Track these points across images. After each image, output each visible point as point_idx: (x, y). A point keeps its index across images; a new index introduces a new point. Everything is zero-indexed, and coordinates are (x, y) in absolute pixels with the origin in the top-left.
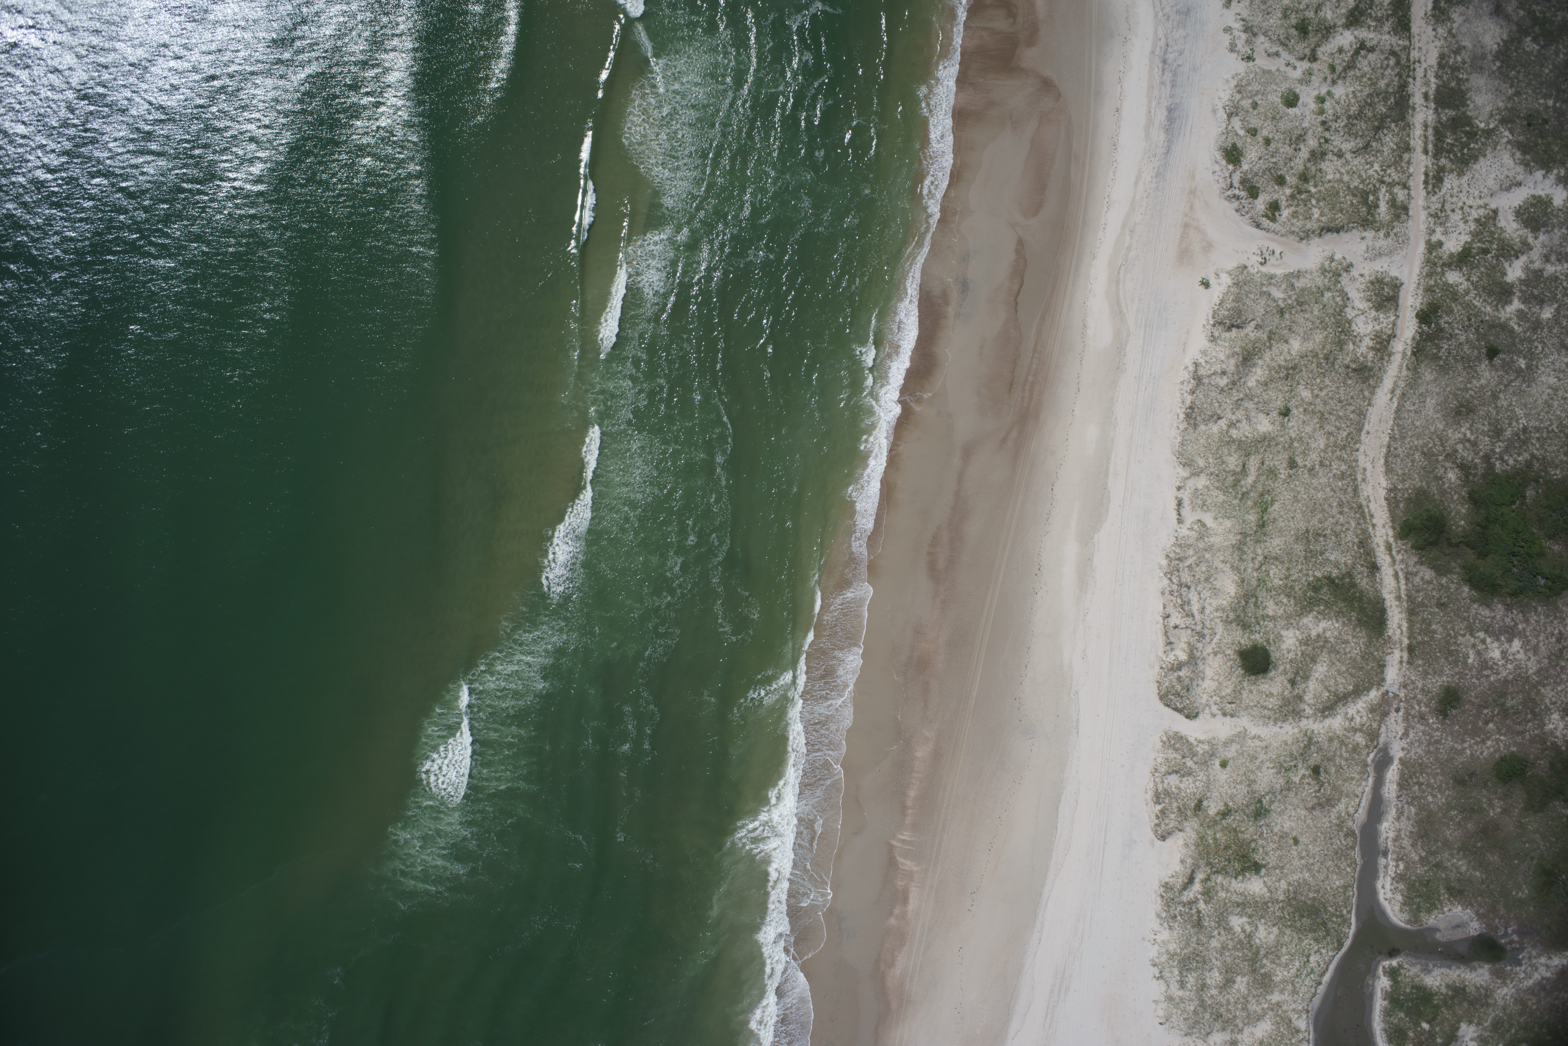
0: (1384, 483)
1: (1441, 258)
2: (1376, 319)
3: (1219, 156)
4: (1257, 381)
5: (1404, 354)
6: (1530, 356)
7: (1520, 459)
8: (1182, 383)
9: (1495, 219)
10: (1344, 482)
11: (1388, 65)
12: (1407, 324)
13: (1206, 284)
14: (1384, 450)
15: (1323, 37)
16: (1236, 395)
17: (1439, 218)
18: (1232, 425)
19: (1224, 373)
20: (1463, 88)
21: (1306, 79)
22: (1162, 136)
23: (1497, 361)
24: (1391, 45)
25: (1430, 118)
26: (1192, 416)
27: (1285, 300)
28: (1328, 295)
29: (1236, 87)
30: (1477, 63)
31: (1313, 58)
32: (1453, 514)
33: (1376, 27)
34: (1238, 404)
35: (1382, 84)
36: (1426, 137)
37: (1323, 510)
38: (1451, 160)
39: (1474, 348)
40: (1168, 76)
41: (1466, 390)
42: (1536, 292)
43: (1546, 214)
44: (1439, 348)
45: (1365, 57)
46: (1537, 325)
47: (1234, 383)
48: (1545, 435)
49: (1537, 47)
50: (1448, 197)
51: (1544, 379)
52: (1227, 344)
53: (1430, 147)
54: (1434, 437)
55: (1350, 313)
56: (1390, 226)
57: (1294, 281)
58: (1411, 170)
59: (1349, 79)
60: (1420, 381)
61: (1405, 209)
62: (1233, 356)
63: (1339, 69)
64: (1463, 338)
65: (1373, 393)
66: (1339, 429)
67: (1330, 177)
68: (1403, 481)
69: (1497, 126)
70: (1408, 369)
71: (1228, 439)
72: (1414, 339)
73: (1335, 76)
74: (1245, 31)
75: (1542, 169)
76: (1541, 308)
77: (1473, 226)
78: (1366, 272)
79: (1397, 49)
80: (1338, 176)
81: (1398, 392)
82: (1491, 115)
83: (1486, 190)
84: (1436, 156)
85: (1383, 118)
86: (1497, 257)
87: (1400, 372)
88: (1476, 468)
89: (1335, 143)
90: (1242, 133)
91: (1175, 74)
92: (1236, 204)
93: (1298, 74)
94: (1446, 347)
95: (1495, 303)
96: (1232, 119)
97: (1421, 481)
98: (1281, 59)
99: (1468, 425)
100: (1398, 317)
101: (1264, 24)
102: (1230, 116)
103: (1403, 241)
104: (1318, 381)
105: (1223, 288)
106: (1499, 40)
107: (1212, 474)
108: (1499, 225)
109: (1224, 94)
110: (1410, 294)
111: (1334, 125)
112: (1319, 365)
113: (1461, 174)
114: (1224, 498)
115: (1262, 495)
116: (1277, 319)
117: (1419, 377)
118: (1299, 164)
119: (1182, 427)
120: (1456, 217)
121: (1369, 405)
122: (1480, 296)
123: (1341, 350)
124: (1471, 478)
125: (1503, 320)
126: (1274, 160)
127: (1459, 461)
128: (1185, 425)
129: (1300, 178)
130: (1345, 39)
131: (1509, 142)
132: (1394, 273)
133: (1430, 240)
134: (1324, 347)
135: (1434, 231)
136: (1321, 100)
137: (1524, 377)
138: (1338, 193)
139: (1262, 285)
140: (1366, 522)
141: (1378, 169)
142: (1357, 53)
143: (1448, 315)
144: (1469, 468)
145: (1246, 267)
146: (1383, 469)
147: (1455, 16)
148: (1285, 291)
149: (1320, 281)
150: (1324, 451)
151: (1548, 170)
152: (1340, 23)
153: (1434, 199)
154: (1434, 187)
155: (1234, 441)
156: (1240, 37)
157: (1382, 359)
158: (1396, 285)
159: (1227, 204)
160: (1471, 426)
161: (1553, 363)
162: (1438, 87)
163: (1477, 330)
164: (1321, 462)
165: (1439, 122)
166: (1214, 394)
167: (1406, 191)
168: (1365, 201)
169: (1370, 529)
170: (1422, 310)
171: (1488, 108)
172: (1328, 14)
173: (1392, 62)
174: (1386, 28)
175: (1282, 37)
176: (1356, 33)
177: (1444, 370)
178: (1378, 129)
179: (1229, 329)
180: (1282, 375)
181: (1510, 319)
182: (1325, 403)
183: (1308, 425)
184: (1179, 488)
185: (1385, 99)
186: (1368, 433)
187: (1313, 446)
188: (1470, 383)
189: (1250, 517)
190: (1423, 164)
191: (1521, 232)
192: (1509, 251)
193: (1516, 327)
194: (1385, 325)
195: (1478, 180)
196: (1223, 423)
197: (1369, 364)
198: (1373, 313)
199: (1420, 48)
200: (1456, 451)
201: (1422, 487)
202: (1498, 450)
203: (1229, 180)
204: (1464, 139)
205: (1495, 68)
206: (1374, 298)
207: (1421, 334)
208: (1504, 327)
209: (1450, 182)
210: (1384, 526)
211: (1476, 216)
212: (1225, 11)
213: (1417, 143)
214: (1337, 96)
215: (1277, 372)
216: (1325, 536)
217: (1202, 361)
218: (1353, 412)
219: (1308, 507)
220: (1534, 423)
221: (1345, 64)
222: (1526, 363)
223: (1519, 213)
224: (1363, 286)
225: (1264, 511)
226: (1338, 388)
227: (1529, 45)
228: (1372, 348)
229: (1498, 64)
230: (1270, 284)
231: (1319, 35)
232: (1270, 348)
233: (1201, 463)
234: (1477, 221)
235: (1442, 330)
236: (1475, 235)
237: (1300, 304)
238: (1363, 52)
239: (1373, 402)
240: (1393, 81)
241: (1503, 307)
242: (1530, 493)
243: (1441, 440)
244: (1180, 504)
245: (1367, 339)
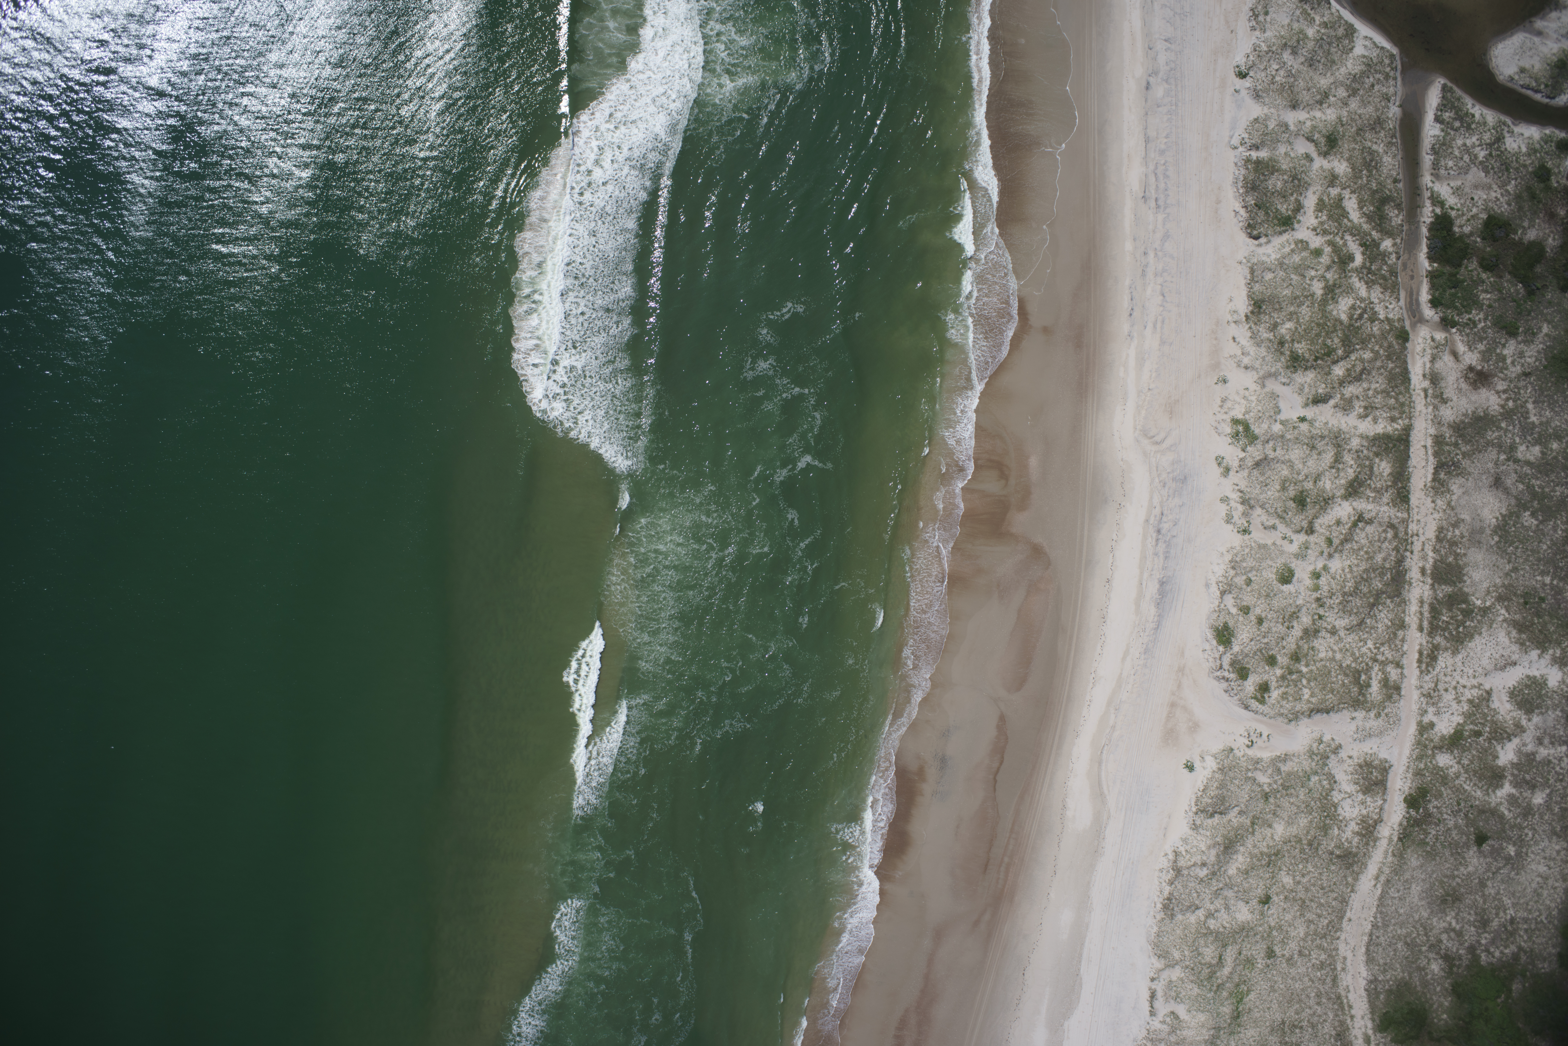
0: (1364, 974)
1: (1432, 740)
2: (1363, 803)
3: (1210, 634)
4: (1238, 869)
5: (1390, 840)
6: (1520, 842)
7: (1507, 951)
8: (1161, 870)
9: (1488, 701)
10: (1323, 972)
11: (1386, 538)
12: (1395, 808)
13: (1190, 767)
14: (1366, 938)
15: (1321, 508)
16: (1215, 885)
17: (1431, 698)
18: (1210, 915)
19: (1204, 864)
20: (1461, 562)
21: (1301, 555)
22: (1153, 610)
23: (1486, 847)
24: (1389, 517)
25: (1426, 593)
26: (1169, 907)
27: (1270, 785)
28: (1315, 779)
29: (1231, 562)
30: (1475, 537)
31: (1310, 531)
32: (1435, 1006)
33: (1375, 498)
34: (1217, 894)
35: (1379, 558)
36: (1421, 613)
37: (1300, 1001)
38: (1446, 638)
39: (1462, 834)
40: (1162, 547)
41: (1454, 877)
42: (1528, 777)
43: (1540, 696)
44: (1427, 834)
45: (1363, 529)
46: (1528, 811)
47: (1214, 874)
48: (1533, 926)
49: (1536, 522)
50: (1441, 676)
51: (1533, 866)
52: (1208, 834)
53: (1426, 624)
54: (1418, 926)
55: (1336, 797)
56: (1382, 706)
57: (1280, 765)
58: (1405, 648)
59: (1345, 552)
60: (1405, 867)
61: (1398, 689)
62: (1214, 846)
63: (1336, 542)
64: (1451, 824)
65: (1356, 879)
66: (1319, 916)
67: (1322, 655)
68: (1385, 971)
69: (1493, 604)
70: (1394, 855)
71: (1205, 931)
72: (1400, 824)
73: (1332, 550)
74: (1242, 503)
75: (1538, 648)
76: (1533, 793)
77: (1466, 707)
78: (1355, 754)
79: (1395, 521)
80: (1330, 654)
81: (1382, 879)
82: (1488, 592)
83: (1480, 670)
84: (1430, 634)
85: (1378, 595)
86: (1489, 740)
87: (1386, 858)
88: (1460, 959)
89: (1329, 620)
90: (1234, 611)
91: (1168, 545)
92: (1225, 685)
93: (1294, 548)
94: (1434, 832)
95: (1485, 788)
96: (1225, 597)
97: (1403, 972)
98: (1278, 533)
99: (1453, 914)
100: (1385, 800)
101: (1262, 497)
102: (1223, 593)
103: (1394, 722)
104: (1301, 866)
105: (1207, 773)
106: (1498, 514)
107: (1187, 967)
108: (1493, 706)
109: (1218, 569)
110: (1399, 777)
111: (1329, 602)
112: (1302, 851)
113: (1455, 652)
114: (1199, 991)
115: (1238, 985)
116: (1261, 805)
117: (1405, 863)
118: (1291, 643)
119: (1159, 917)
120: (1449, 697)
121: (1352, 891)
122: (1471, 780)
123: (1326, 834)
124: (1455, 969)
125: (1493, 805)
126: (1266, 640)
127: (1443, 952)
128: (1162, 915)
129: (1291, 658)
130: (1344, 510)
131: (1505, 620)
132: (1383, 755)
133: (1421, 721)
134: (1308, 832)
135: (1426, 711)
136: (1316, 575)
137: (1513, 864)
138: (1330, 672)
139: (1248, 770)
140: (1344, 1014)
141: (1372, 647)
142: (1355, 525)
143: (1437, 799)
144: (1454, 959)
145: (1232, 750)
146: (1364, 958)
147: (1454, 488)
148: (1271, 776)
149: (1307, 765)
150: (1303, 940)
151: (1544, 650)
152: (1338, 494)
153: (1427, 678)
154: (1427, 665)
155: (1211, 933)
156: (1236, 509)
157: (1367, 844)
158: (1385, 769)
159: (1216, 683)
160: (1457, 914)
161: (1543, 850)
162: (1436, 561)
163: (1466, 815)
164: (1300, 952)
165: (1436, 599)
166: (1193, 884)
167: (1399, 671)
168: (1357, 681)
169: (1349, 1021)
170: (1410, 795)
171: (1485, 585)
172: (1327, 484)
173: (1390, 535)
174: (1385, 500)
175: (1279, 510)
176: (1354, 504)
177: (1431, 855)
178: (1372, 606)
179: (1212, 816)
180: (1264, 862)
181: (1501, 803)
182: (1307, 890)
183: (1289, 912)
184: (1153, 980)
185: (1382, 575)
186: (1350, 920)
187: (1293, 934)
188: (1457, 870)
189: (1225, 1009)
190: (1418, 642)
191: (1514, 714)
192: (1500, 734)
193: (1506, 812)
194: (1371, 809)
195: (1472, 658)
196: (1201, 913)
197: (1354, 850)
198: (1361, 796)
199: (1419, 521)
200: (1440, 941)
201: (1403, 978)
202: (1483, 942)
203: (1218, 662)
204: (1460, 617)
205: (1493, 543)
206: (1362, 781)
207: (1408, 819)
208: (1494, 812)
209: (1444, 660)
210: (1363, 1018)
211: (1470, 697)
212: (1223, 479)
213: (1412, 620)
214: (1332, 571)
215: (1259, 860)
216: (1301, 1027)
217: (1182, 849)
218: (1335, 899)
219: (1284, 997)
220: (1522, 914)
221: (1342, 537)
222: (1516, 851)
223: (1513, 694)
224: (1351, 769)
225: (1240, 1001)
226: (1321, 874)
227: (1527, 519)
228: (1358, 833)
229: (1496, 538)
230: (1256, 769)
231: (1317, 507)
232: (1253, 833)
233: (1177, 955)
234: (1470, 701)
235: (1430, 815)
236: (1468, 716)
237: (1286, 788)
238: (1360, 525)
239: (1356, 888)
240: (1390, 555)
241: (1494, 791)
242: (1516, 987)
243: (1425, 929)
244: (1153, 996)
245: (1353, 824)
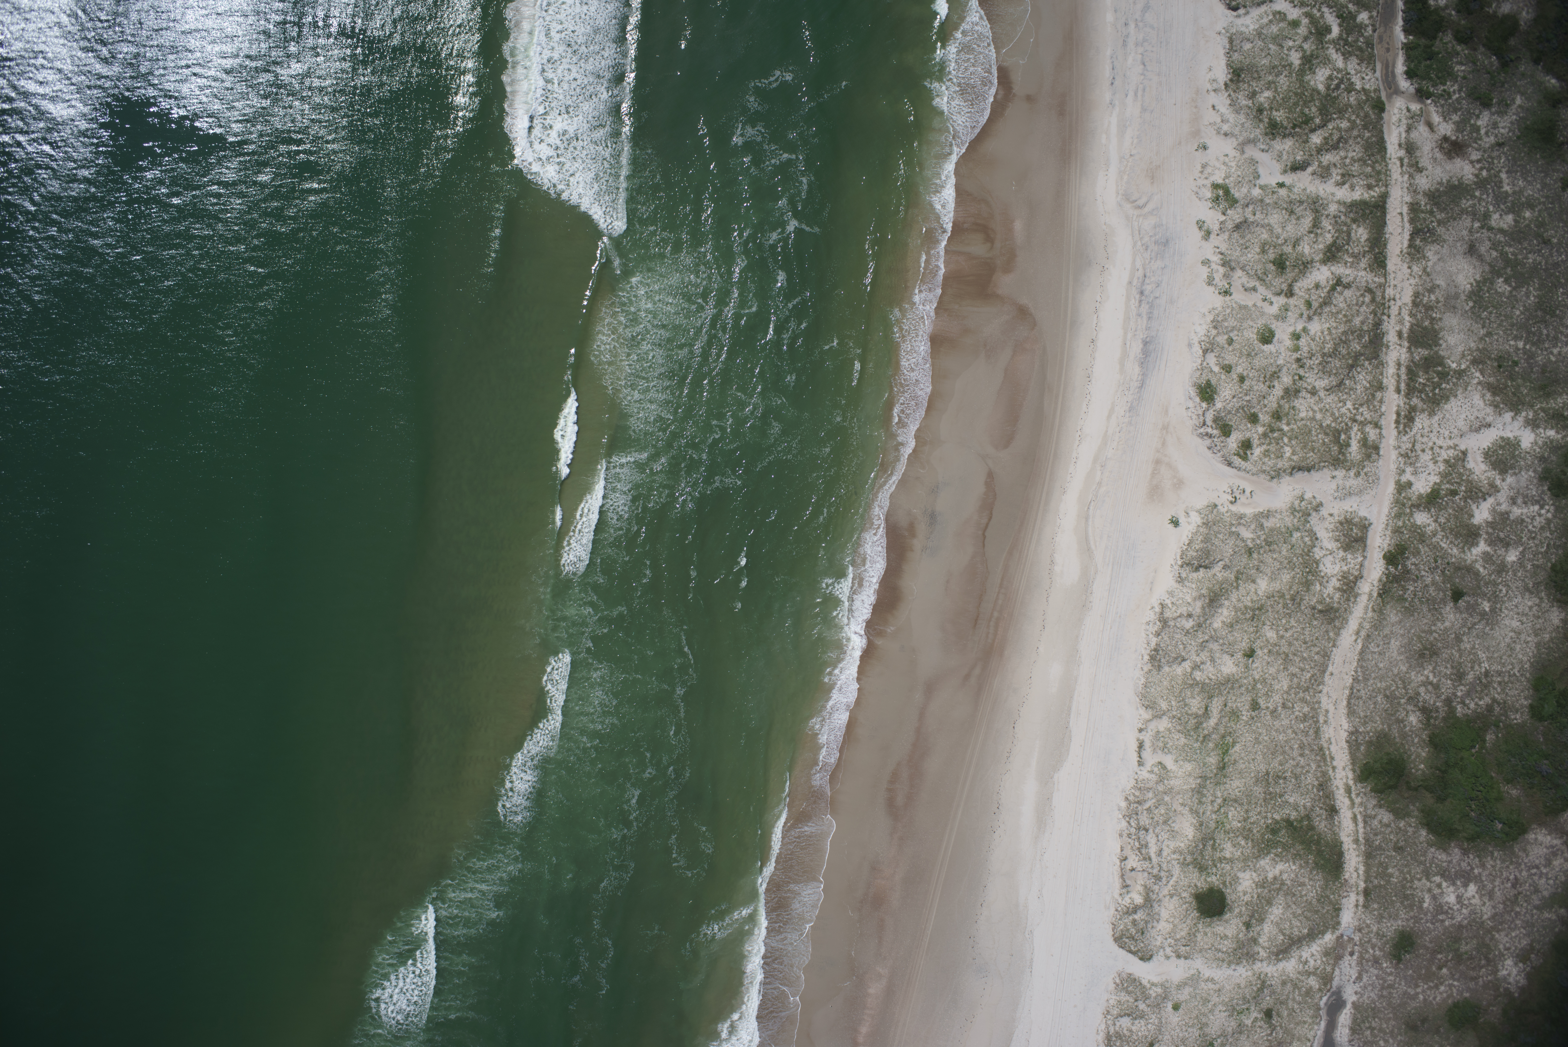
0: (1346, 726)
1: (1410, 499)
2: (1344, 559)
3: (1193, 392)
4: (1223, 622)
5: (1370, 595)
6: (1495, 598)
7: (1481, 703)
8: (1148, 623)
9: (1464, 460)
10: (1306, 724)
11: (1363, 302)
12: (1375, 565)
13: (1175, 523)
14: (1347, 692)
15: (1300, 272)
16: (1201, 637)
17: (1409, 458)
18: (1196, 667)
19: (1190, 616)
20: (1436, 327)
21: (1282, 316)
22: (1137, 370)
23: (1461, 603)
24: (1367, 281)
25: (1403, 356)
26: (1156, 658)
27: (1253, 540)
28: (1296, 535)
29: (1212, 322)
30: (1450, 302)
31: (1290, 293)
32: (1413, 757)
33: (1352, 263)
34: (1203, 646)
35: (1357, 321)
36: (1399, 376)
37: (1284, 752)
38: (1422, 400)
39: (1439, 590)
40: (1145, 308)
41: (1431, 632)
42: (1502, 535)
43: (1513, 457)
44: (1405, 590)
45: (1341, 293)
46: (1502, 568)
47: (1200, 625)
48: (1506, 679)
49: (1509, 289)
50: (1418, 437)
51: (1507, 622)
52: (1194, 586)
53: (1403, 386)
54: (1397, 679)
55: (1318, 553)
56: (1361, 465)
57: (1263, 520)
58: (1383, 409)
59: (1324, 316)
60: (1385, 623)
61: (1376, 448)
62: (1200, 598)
63: (1315, 305)
64: (1428, 580)
65: (1338, 634)
66: (1302, 670)
67: (1303, 415)
68: (1365, 723)
69: (1468, 367)
70: (1374, 611)
71: (1191, 682)
72: (1380, 580)
73: (1312, 313)
74: (1223, 265)
75: (1511, 411)
76: (1507, 551)
77: (1442, 467)
78: (1336, 512)
79: (1373, 286)
80: (1311, 414)
81: (1363, 633)
82: (1463, 356)
83: (1456, 431)
84: (1408, 395)
85: (1357, 356)
86: (1465, 499)
87: (1366, 613)
88: (1437, 711)
89: (1309, 380)
90: (1216, 369)
91: (1151, 306)
92: (1208, 442)
93: (1274, 310)
94: (1412, 588)
95: (1461, 545)
96: (1207, 356)
97: (1383, 724)
98: (1258, 295)
99: (1431, 668)
100: (1365, 557)
101: (1242, 259)
102: (1205, 352)
103: (1373, 481)
104: (1284, 621)
105: (1192, 528)
106: (1472, 280)
107: (1174, 717)
108: (1468, 466)
109: (1200, 329)
110: (1378, 535)
111: (1309, 362)
112: (1285, 606)
113: (1432, 414)
114: (1186, 741)
115: (1223, 737)
116: (1245, 560)
117: (1385, 619)
118: (1272, 402)
119: (1146, 669)
120: (1426, 457)
121: (1334, 646)
122: (1447, 538)
123: (1308, 590)
124: (1432, 721)
125: (1469, 562)
126: (1248, 398)
127: (1420, 704)
128: (1149, 666)
129: (1273, 417)
130: (1322, 274)
131: (1479, 383)
132: (1363, 513)
133: (1399, 480)
134: (1291, 588)
135: (1404, 471)
136: (1296, 336)
137: (1488, 620)
138: (1310, 431)
139: (1232, 525)
140: (1326, 765)
141: (1351, 407)
142: (1333, 289)
143: (1415, 556)
144: (1431, 711)
145: (1216, 506)
146: (1345, 711)
147: (1429, 254)
148: (1254, 532)
149: (1289, 521)
150: (1287, 693)
151: (1517, 412)
152: (1317, 258)
153: (1405, 439)
154: (1405, 426)
155: (1197, 684)
156: (1217, 271)
157: (1348, 600)
158: (1365, 526)
159: (1199, 440)
160: (1434, 668)
161: (1516, 606)
162: (1412, 325)
163: (1443, 572)
164: (1283, 704)
165: (1412, 361)
166: (1178, 636)
167: (1378, 431)
168: (1337, 440)
169: (1330, 772)
170: (1389, 552)
171: (1460, 349)
172: (1306, 249)
173: (1367, 299)
174: (1363, 265)
175: (1259, 272)
176: (1333, 268)
177: (1409, 611)
178: (1351, 367)
179: (1197, 569)
180: (1248, 616)
181: (1476, 561)
182: (1290, 644)
183: (1272, 666)
184: (1141, 730)
185: (1360, 337)
186: (1332, 674)
187: (1276, 687)
188: (1435, 625)
189: (1211, 760)
190: (1395, 403)
191: (1489, 474)
192: (1476, 493)
193: (1481, 570)
194: (1352, 565)
195: (1448, 420)
196: (1187, 665)
197: (1335, 605)
198: (1341, 553)
199: (1395, 286)
200: (1418, 694)
201: (1383, 730)
202: (1459, 694)
203: (1202, 418)
204: (1436, 380)
205: (1467, 308)
206: (1342, 538)
207: (1387, 576)
208: (1469, 569)
209: (1421, 422)
210: (1344, 769)
211: (1446, 457)
212: (1204, 243)
213: (1390, 382)
214: (1312, 333)
215: (1243, 614)
216: (1285, 778)
217: (1168, 602)
218: (1317, 653)
219: (1269, 749)
220: (1496, 667)
221: (1321, 300)
222: (1491, 606)
223: (1488, 455)
224: (1332, 526)
225: (1225, 752)
226: (1303, 629)
227: (1501, 286)
228: (1339, 589)
229: (1471, 304)
230: (1240, 524)
231: (1297, 270)
232: (1237, 588)
233: (1164, 705)
234: (1446, 461)
235: (1408, 572)
236: (1444, 476)
237: (1269, 544)
238: (1339, 289)
239: (1338, 643)
240: (1368, 318)
241: (1469, 549)
242: (1490, 737)
243: (1404, 682)
244: (1141, 746)
245: (1334, 580)
